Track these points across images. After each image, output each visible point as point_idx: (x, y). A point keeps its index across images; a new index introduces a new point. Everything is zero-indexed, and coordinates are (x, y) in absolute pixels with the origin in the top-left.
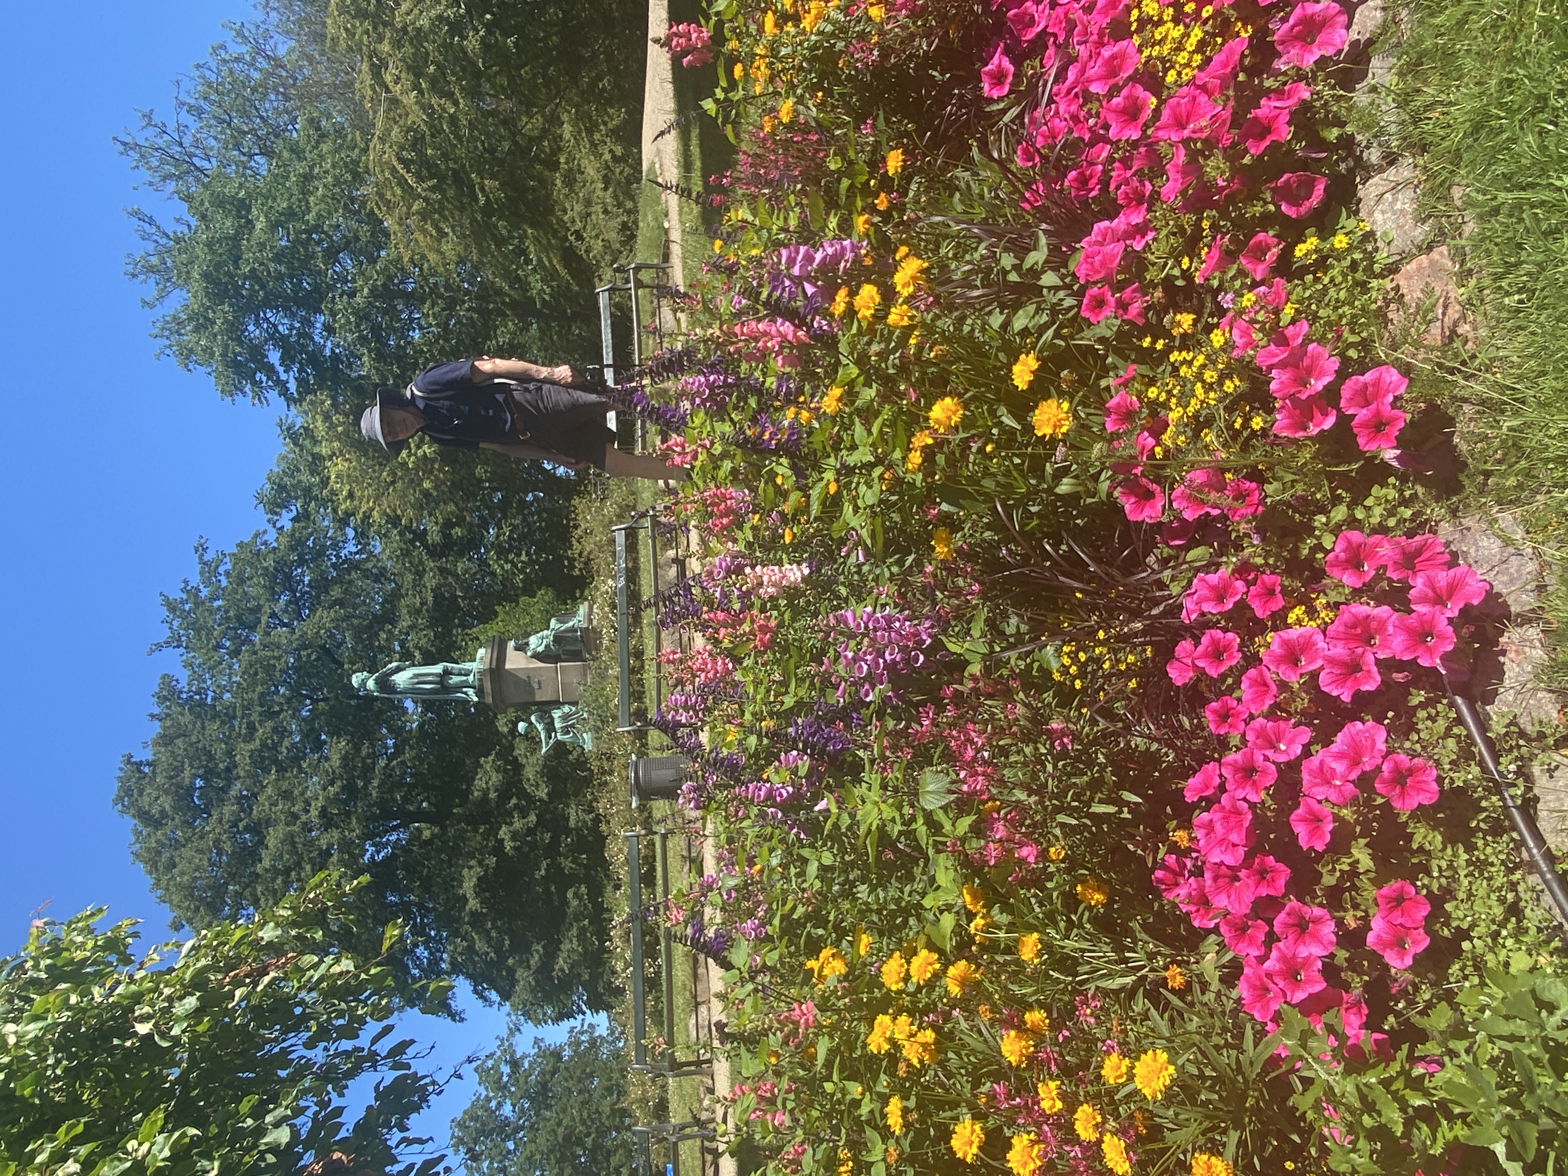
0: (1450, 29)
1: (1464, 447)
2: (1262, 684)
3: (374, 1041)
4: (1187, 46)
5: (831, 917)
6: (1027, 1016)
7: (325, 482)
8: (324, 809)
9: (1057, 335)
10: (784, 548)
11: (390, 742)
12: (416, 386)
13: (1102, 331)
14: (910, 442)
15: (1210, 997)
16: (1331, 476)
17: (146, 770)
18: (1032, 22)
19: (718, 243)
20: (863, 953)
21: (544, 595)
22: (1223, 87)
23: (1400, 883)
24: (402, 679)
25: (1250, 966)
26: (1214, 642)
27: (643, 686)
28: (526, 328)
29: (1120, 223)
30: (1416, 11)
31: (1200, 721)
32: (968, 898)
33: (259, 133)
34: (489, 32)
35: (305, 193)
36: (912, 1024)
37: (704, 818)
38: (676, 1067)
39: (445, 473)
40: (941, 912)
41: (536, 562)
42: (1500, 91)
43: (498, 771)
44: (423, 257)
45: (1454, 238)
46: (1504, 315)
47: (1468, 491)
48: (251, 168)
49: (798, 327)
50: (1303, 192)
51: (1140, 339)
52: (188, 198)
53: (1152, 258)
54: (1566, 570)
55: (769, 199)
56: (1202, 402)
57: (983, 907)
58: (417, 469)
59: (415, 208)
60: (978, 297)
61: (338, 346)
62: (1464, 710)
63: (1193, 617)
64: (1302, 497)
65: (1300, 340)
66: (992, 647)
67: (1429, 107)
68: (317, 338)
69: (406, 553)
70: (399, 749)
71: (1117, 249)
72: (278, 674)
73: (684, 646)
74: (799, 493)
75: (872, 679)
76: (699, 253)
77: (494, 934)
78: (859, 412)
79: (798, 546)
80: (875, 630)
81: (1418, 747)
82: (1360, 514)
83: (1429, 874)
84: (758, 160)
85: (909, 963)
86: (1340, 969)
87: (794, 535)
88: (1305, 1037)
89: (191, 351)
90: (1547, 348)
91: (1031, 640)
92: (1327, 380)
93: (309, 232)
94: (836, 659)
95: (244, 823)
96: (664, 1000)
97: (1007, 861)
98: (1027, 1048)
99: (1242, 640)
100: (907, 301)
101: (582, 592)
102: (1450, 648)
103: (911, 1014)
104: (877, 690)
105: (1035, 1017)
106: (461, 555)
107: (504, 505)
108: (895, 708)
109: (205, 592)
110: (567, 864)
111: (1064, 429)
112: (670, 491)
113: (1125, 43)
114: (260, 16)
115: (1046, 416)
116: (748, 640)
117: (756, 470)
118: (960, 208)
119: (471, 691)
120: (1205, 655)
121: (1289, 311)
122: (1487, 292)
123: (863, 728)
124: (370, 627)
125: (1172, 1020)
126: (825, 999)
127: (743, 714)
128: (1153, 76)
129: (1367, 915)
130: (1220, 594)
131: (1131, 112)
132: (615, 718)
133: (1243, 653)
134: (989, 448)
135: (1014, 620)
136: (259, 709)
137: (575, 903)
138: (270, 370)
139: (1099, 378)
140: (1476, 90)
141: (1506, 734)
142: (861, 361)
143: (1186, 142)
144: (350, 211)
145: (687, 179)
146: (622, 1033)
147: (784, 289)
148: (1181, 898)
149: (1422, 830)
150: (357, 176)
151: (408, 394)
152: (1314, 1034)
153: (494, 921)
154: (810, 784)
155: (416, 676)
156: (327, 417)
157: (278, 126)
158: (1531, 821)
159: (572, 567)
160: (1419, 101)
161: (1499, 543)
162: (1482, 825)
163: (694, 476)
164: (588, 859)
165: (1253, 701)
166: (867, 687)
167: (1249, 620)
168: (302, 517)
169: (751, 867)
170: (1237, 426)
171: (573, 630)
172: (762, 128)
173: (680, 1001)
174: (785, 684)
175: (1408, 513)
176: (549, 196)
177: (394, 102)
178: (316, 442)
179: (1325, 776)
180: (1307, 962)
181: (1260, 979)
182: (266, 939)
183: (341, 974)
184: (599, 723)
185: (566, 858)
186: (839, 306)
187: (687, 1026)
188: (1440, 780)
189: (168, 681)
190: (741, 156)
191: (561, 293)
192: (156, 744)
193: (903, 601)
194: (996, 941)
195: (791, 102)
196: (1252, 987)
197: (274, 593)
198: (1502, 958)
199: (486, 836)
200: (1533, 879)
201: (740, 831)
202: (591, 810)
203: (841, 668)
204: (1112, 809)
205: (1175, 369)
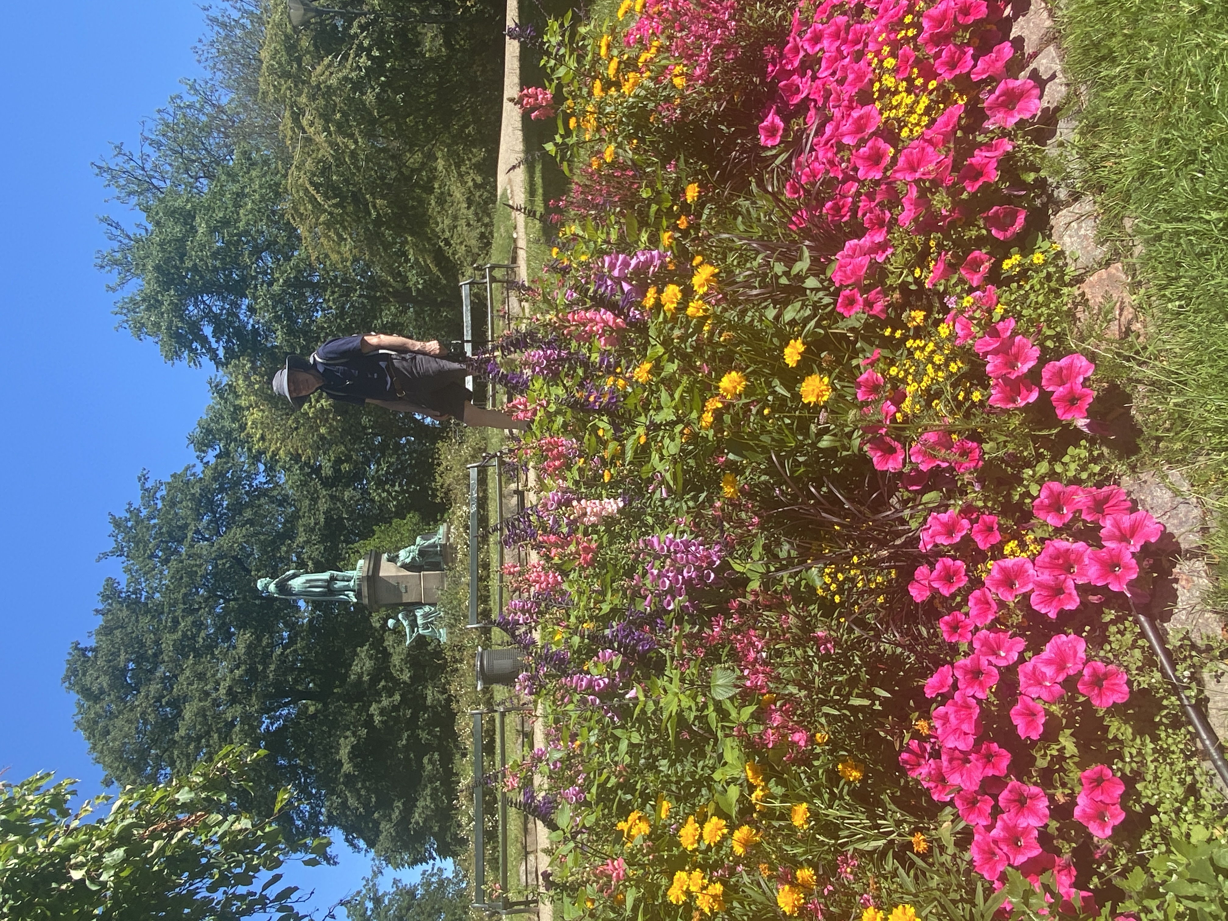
0: (1118, 102)
1: (1139, 418)
2: (984, 603)
3: (265, 888)
4: (917, 110)
5: (638, 787)
6: (798, 873)
7: (243, 427)
8: (230, 688)
9: (818, 325)
10: (604, 486)
11: (285, 634)
12: (318, 354)
13: (852, 322)
14: (704, 406)
15: (946, 858)
16: (1035, 439)
17: (90, 654)
18: (798, 91)
19: (555, 250)
20: (663, 816)
21: (412, 518)
22: (945, 142)
23: (1100, 766)
24: (297, 584)
25: (980, 834)
26: (946, 568)
27: (488, 591)
28: (404, 312)
29: (866, 241)
30: (1092, 87)
31: (935, 631)
32: (750, 773)
33: (204, 161)
34: (383, 90)
35: (237, 206)
36: (704, 878)
37: (535, 702)
38: (508, 905)
39: (337, 421)
40: (728, 784)
41: (407, 491)
42: (1159, 147)
43: (371, 659)
44: (327, 256)
45: (1126, 257)
46: (1168, 316)
47: (1144, 452)
48: (197, 188)
49: (617, 316)
50: (1008, 221)
51: (882, 330)
52: (147, 209)
53: (891, 268)
54: (1225, 516)
55: (595, 219)
56: (932, 379)
57: (762, 780)
58: (316, 417)
59: (321, 219)
60: (756, 295)
61: (258, 323)
62: (1147, 626)
63: (929, 547)
64: (1012, 454)
65: (1009, 333)
66: (768, 568)
67: (1104, 158)
68: (242, 317)
69: (304, 484)
70: (292, 640)
71: (865, 261)
72: (199, 579)
73: (522, 561)
74: (617, 443)
75: (673, 592)
76: (540, 257)
77: (363, 792)
78: (663, 381)
79: (615, 484)
80: (676, 552)
81: (1110, 655)
82: (1059, 468)
83: (1122, 759)
84: (586, 189)
85: (702, 828)
86: (1052, 837)
87: (612, 475)
88: (1027, 895)
89: (143, 325)
90: (1203, 342)
91: (800, 563)
92: (1031, 364)
93: (240, 235)
94: (644, 575)
95: (166, 699)
96: (500, 849)
97: (783, 744)
98: (799, 900)
99: (968, 566)
100: (702, 298)
101: (442, 516)
102: (1134, 576)
103: (703, 870)
104: (676, 601)
105: (805, 874)
106: (347, 485)
107: (383, 448)
108: (691, 615)
109: (144, 513)
110: (424, 735)
111: (825, 398)
112: (512, 437)
113: (870, 107)
114: (208, 75)
115: (811, 388)
116: (575, 558)
117: (583, 424)
118: (742, 228)
119: (351, 594)
120: (939, 578)
121: (999, 310)
122: (1153, 298)
123: (665, 631)
124: (273, 542)
125: (916, 877)
126: (632, 856)
127: (569, 616)
128: (891, 132)
129: (1073, 792)
130: (949, 529)
131: (875, 158)
132: (465, 617)
133: (969, 576)
134: (766, 412)
135: (786, 547)
136: (182, 606)
137: (430, 767)
138: (204, 340)
139: (851, 358)
140: (1141, 146)
141: (1181, 646)
142: (666, 343)
143: (917, 182)
144: (272, 221)
145: (532, 202)
146: (465, 876)
147: (607, 287)
148: (923, 776)
149: (1116, 723)
150: (277, 194)
151: (311, 361)
152: (1034, 893)
153: (364, 781)
154: (622, 676)
155: (308, 581)
156: (247, 377)
157: (219, 156)
158: (1204, 717)
159: (435, 496)
160: (1097, 154)
161: (1170, 493)
162: (1164, 720)
163: (534, 428)
164: (440, 731)
165: (978, 616)
166: (669, 598)
167: (973, 550)
168: (224, 454)
169: (573, 742)
170: (960, 398)
171: (434, 545)
172: (590, 165)
173: (513, 850)
174: (603, 593)
175: (1097, 469)
176: (425, 213)
177: (309, 140)
178: (237, 397)
179: (1037, 679)
180: (1026, 831)
181: (988, 844)
182: (182, 801)
183: (240, 831)
184: (452, 621)
185: (423, 730)
186: (650, 300)
187: (518, 872)
188: (1129, 683)
189: (111, 583)
190: (574, 186)
191: (432, 283)
192: (98, 633)
193: (697, 529)
194: (773, 809)
195: (612, 147)
196: (982, 851)
197: (199, 514)
198: (1184, 829)
199: (359, 712)
200: (1207, 765)
201: (565, 713)
202: (444, 691)
203: (648, 582)
204: (866, 702)
205: (910, 354)
